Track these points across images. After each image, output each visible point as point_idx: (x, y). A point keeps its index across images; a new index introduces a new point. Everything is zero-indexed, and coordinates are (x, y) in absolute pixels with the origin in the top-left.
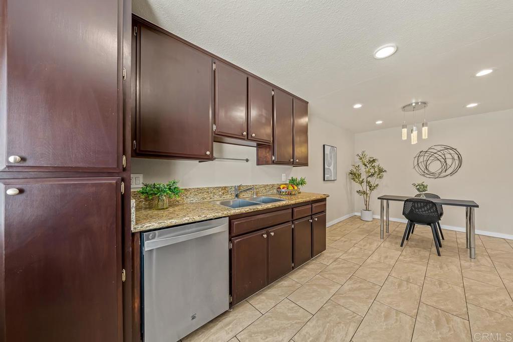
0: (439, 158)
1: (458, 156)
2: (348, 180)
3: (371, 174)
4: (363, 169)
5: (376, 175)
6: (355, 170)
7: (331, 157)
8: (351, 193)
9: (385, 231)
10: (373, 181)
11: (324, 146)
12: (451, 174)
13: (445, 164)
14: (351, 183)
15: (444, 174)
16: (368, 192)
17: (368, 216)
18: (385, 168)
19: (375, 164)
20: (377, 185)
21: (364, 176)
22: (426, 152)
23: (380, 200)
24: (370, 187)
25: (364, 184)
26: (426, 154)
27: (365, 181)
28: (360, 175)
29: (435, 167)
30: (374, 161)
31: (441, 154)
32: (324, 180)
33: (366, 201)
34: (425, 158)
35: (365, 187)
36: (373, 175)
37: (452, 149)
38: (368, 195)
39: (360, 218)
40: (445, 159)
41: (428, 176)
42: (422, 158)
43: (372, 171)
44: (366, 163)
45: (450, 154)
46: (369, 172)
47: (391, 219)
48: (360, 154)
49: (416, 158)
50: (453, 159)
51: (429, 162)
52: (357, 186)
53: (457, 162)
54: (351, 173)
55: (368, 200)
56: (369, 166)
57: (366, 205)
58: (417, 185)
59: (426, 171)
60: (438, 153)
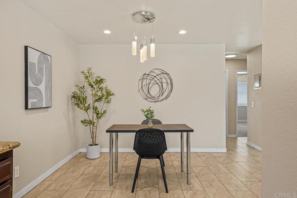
0: (158, 81)
1: (171, 81)
2: (70, 106)
3: (98, 98)
4: (89, 92)
5: (103, 99)
6: (79, 92)
7: (41, 70)
8: (74, 124)
9: (114, 170)
10: (101, 106)
11: (26, 48)
12: (166, 98)
13: (162, 88)
14: (74, 110)
15: (161, 98)
16: (95, 121)
17: (94, 152)
18: (113, 91)
19: (103, 85)
20: (105, 112)
21: (90, 101)
22: (149, 75)
23: (109, 134)
24: (98, 114)
25: (91, 111)
26: (149, 78)
27: (91, 106)
28: (85, 99)
29: (155, 91)
30: (101, 81)
31: (159, 78)
32: (26, 108)
33: (93, 133)
34: (148, 80)
35: (90, 115)
36: (100, 99)
37: (167, 74)
38: (95, 125)
39: (85, 156)
40: (162, 83)
41: (150, 100)
42: (145, 80)
43: (99, 94)
44: (92, 84)
45: (165, 78)
46: (96, 95)
47: (120, 150)
48: (86, 71)
49: (141, 81)
50: (167, 83)
51: (151, 85)
52: (82, 115)
53: (170, 86)
54: (74, 97)
55: (94, 131)
56: (95, 87)
57: (93, 138)
58: (145, 110)
59: (148, 95)
60: (157, 77)
